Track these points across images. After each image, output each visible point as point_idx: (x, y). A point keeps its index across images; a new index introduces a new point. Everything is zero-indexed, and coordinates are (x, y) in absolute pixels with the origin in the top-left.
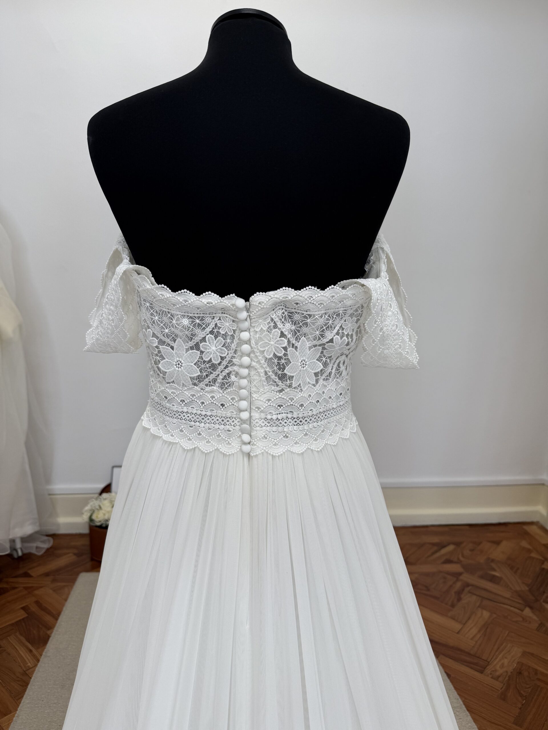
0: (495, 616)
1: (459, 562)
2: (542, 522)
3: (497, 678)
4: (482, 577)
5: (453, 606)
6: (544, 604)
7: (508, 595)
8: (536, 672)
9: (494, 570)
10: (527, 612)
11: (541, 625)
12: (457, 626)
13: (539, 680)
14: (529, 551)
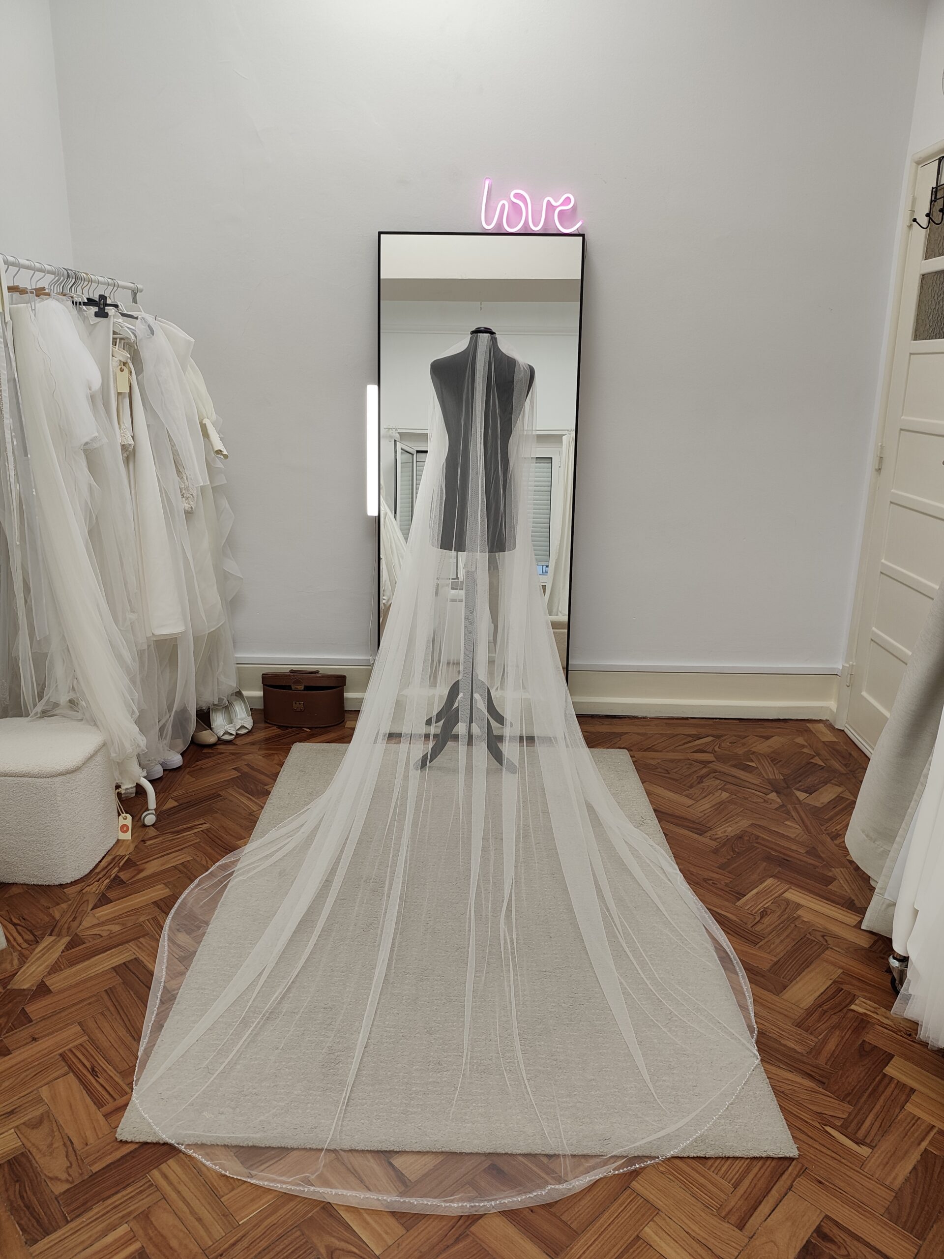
0: (734, 797)
1: (713, 752)
2: (831, 721)
3: (715, 840)
4: (734, 766)
5: (691, 787)
6: (794, 791)
7: (757, 781)
8: (758, 837)
9: (753, 761)
10: (773, 796)
11: (783, 806)
12: (690, 802)
13: (757, 843)
14: (803, 746)
